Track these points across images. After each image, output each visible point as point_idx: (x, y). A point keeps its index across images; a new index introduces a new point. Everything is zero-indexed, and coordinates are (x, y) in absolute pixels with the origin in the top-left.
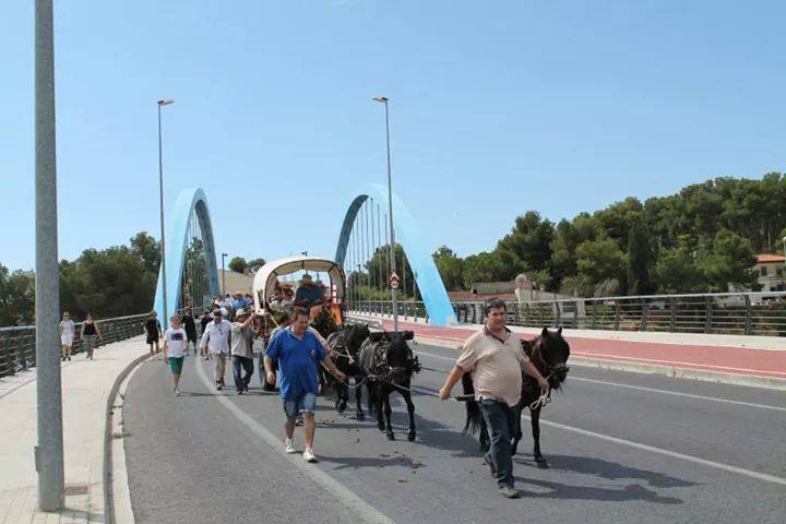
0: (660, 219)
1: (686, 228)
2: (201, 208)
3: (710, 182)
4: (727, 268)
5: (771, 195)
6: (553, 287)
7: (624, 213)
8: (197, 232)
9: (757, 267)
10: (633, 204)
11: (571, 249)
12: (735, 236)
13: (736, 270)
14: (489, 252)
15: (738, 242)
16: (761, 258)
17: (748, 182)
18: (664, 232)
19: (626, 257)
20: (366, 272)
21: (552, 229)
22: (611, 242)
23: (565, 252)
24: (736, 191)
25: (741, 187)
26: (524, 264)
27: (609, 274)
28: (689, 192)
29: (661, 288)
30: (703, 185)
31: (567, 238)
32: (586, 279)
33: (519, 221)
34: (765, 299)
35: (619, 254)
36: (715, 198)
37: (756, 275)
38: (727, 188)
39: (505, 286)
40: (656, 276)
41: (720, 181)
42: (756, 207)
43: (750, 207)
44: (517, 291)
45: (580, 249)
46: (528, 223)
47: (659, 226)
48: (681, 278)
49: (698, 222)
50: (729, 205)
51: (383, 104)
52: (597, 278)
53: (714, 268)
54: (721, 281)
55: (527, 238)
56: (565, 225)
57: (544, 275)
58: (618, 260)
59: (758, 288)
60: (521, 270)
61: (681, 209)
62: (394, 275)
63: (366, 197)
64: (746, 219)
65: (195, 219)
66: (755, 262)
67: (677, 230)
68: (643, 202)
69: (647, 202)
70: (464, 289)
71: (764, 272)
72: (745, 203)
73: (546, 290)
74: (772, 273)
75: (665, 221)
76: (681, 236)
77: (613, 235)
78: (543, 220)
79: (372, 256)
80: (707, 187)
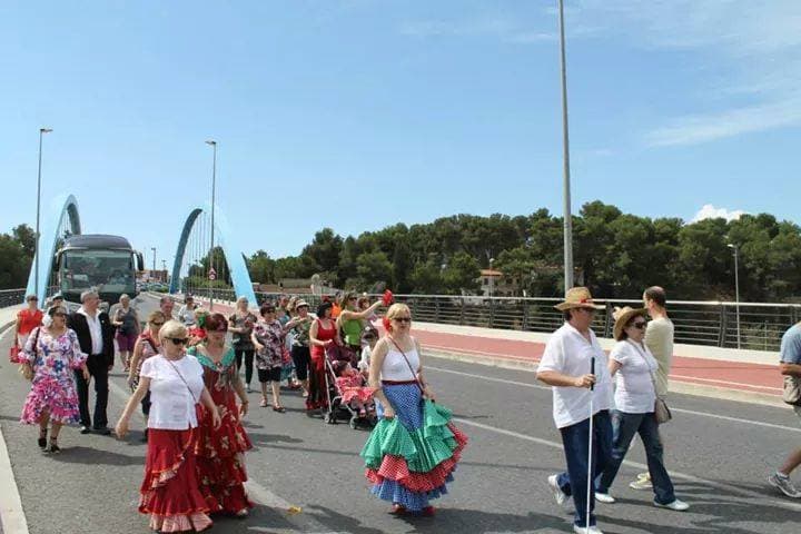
0: (419, 240)
1: (436, 248)
2: (72, 210)
3: (455, 217)
4: (460, 278)
5: (494, 229)
6: (339, 285)
7: (393, 234)
8: (68, 226)
9: (481, 278)
10: (401, 228)
11: (354, 259)
12: (467, 256)
13: (466, 280)
14: (294, 256)
15: (469, 260)
16: (484, 272)
17: (480, 218)
18: (422, 249)
19: (392, 266)
20: (201, 266)
21: (341, 242)
22: (382, 254)
23: (349, 260)
24: (472, 224)
25: (475, 222)
26: (319, 267)
27: (379, 278)
28: (440, 222)
29: (415, 290)
30: (450, 219)
31: (351, 251)
32: (363, 280)
33: (318, 235)
34: (485, 301)
35: (387, 263)
36: (457, 228)
37: (480, 284)
38: (466, 221)
39: (304, 282)
40: (412, 281)
41: (462, 216)
42: (484, 236)
43: (480, 236)
44: (312, 287)
45: (360, 258)
46: (324, 237)
47: (418, 245)
48: (430, 284)
49: (444, 244)
50: (466, 233)
51: (212, 146)
52: (371, 281)
53: (451, 278)
54: (456, 287)
55: (323, 248)
56: (350, 240)
57: (334, 276)
58: (386, 268)
59: (480, 293)
60: (317, 271)
61: (434, 234)
62: (212, 270)
63: (201, 211)
64: (477, 245)
65: (67, 217)
66: (480, 275)
67: (430, 249)
68: (409, 227)
69: (412, 227)
70: (274, 282)
71: (486, 282)
72: (476, 233)
73: (334, 287)
74: (491, 283)
75: (423, 242)
76: (432, 254)
77: (383, 250)
78: (335, 236)
79: (206, 254)
80: (453, 220)
